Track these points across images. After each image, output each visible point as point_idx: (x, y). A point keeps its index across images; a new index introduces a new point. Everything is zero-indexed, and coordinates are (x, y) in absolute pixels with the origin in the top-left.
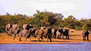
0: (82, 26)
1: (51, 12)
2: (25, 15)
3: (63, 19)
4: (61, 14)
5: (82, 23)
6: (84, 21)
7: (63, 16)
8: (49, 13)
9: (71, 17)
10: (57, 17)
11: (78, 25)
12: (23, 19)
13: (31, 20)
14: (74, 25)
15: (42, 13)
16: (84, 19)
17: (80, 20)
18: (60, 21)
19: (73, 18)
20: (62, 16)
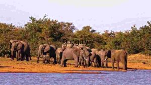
0: (105, 44)
1: (54, 20)
2: (11, 25)
3: (75, 31)
4: (71, 24)
5: (105, 38)
6: (109, 35)
7: (74, 26)
8: (51, 22)
9: (87, 28)
10: (64, 28)
11: (99, 42)
12: (7, 31)
13: (21, 33)
14: (92, 42)
15: (39, 22)
16: (109, 32)
17: (103, 34)
18: (69, 36)
19: (90, 30)
20: (73, 28)
